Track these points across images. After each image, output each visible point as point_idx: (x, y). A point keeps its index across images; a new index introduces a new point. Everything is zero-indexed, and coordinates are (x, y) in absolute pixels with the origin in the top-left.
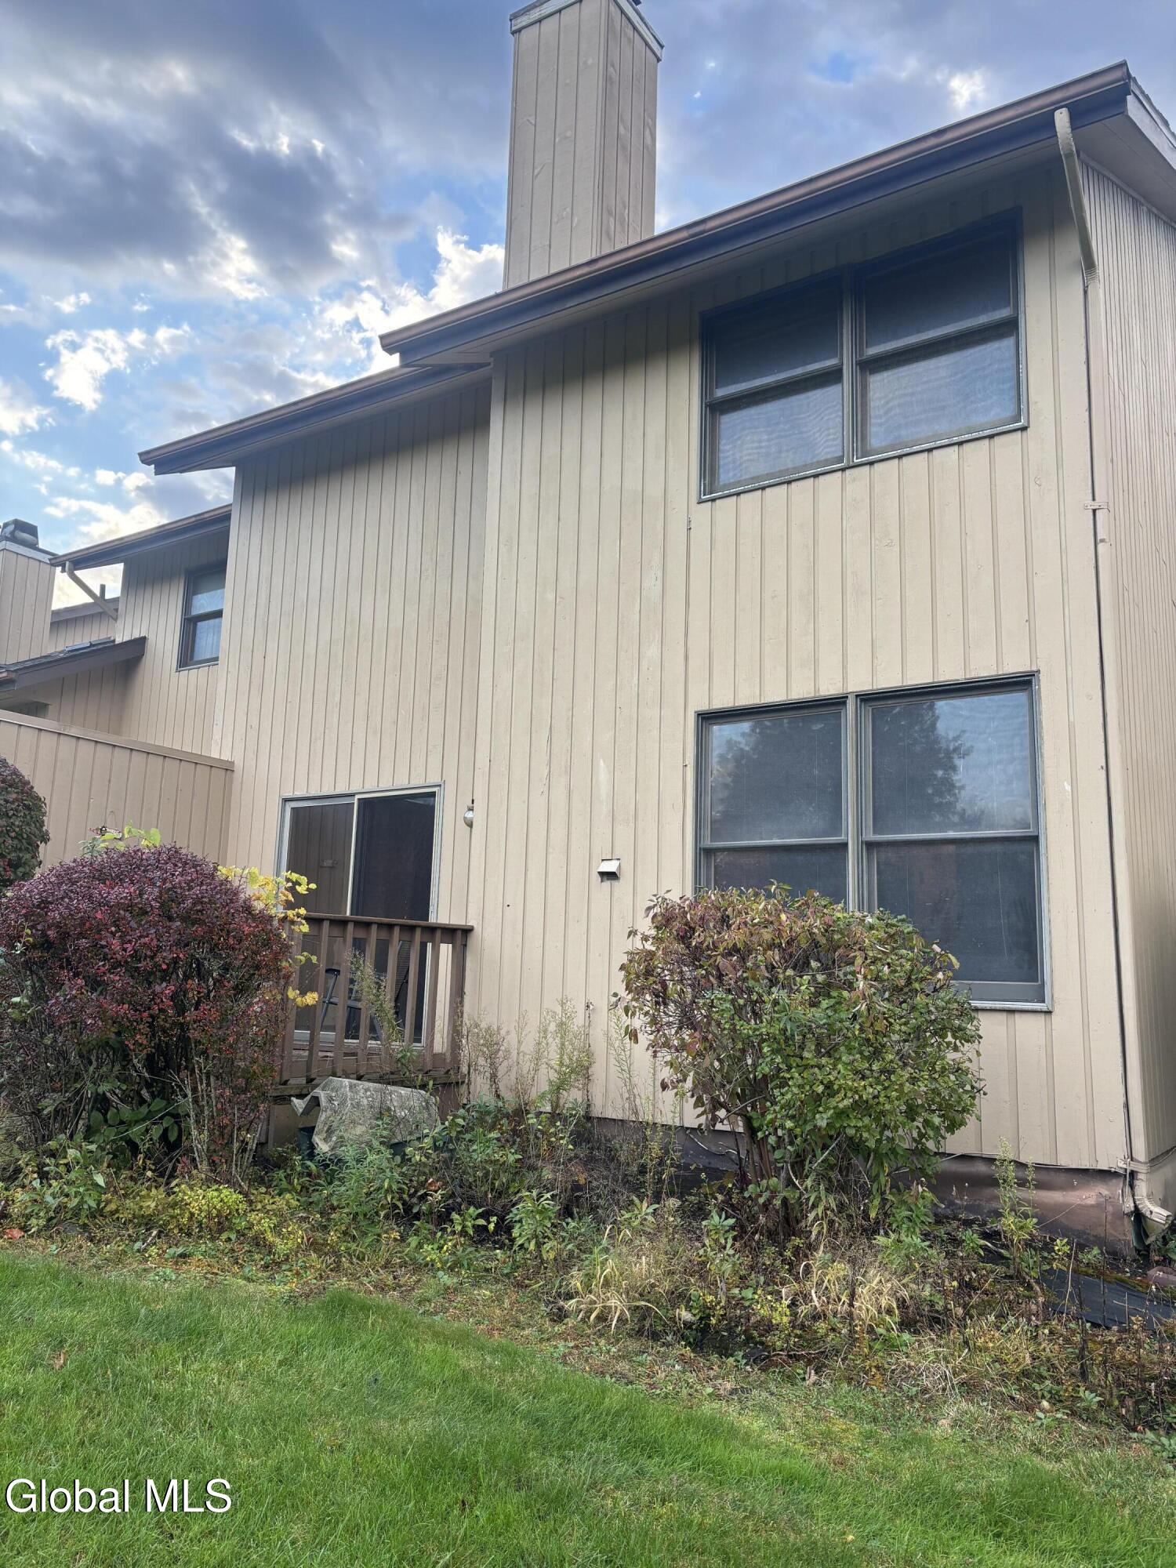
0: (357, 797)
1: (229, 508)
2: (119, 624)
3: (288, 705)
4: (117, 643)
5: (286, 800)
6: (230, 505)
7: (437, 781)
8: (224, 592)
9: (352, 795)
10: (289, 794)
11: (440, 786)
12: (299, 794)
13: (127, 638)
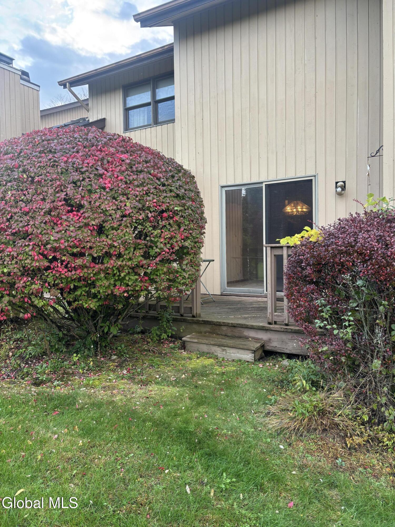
0: (264, 184)
1: (172, 45)
2: (91, 112)
3: (220, 142)
4: (90, 122)
5: (223, 187)
6: (173, 43)
7: (313, 173)
8: (174, 87)
9: (262, 183)
10: (224, 184)
11: (315, 176)
12: (229, 183)
13: (95, 119)
